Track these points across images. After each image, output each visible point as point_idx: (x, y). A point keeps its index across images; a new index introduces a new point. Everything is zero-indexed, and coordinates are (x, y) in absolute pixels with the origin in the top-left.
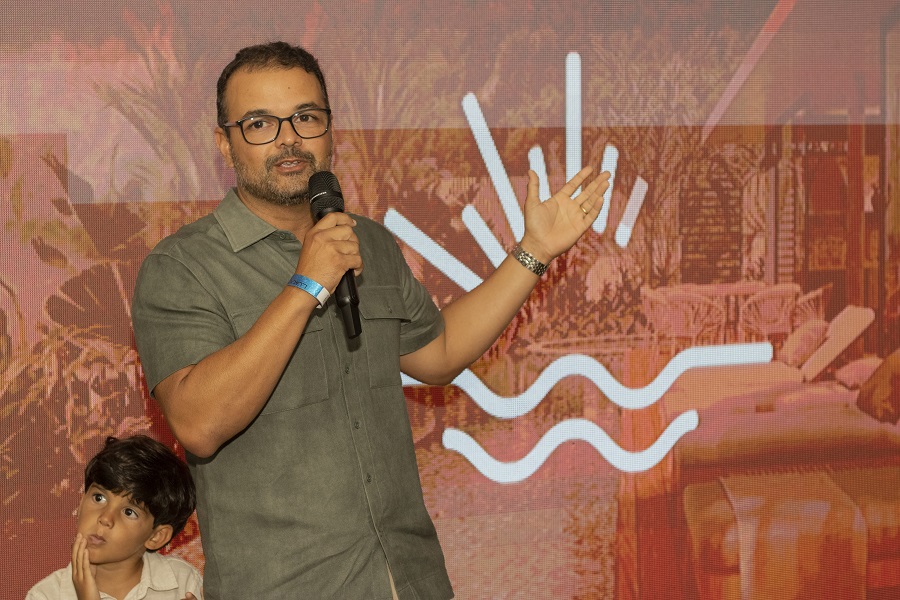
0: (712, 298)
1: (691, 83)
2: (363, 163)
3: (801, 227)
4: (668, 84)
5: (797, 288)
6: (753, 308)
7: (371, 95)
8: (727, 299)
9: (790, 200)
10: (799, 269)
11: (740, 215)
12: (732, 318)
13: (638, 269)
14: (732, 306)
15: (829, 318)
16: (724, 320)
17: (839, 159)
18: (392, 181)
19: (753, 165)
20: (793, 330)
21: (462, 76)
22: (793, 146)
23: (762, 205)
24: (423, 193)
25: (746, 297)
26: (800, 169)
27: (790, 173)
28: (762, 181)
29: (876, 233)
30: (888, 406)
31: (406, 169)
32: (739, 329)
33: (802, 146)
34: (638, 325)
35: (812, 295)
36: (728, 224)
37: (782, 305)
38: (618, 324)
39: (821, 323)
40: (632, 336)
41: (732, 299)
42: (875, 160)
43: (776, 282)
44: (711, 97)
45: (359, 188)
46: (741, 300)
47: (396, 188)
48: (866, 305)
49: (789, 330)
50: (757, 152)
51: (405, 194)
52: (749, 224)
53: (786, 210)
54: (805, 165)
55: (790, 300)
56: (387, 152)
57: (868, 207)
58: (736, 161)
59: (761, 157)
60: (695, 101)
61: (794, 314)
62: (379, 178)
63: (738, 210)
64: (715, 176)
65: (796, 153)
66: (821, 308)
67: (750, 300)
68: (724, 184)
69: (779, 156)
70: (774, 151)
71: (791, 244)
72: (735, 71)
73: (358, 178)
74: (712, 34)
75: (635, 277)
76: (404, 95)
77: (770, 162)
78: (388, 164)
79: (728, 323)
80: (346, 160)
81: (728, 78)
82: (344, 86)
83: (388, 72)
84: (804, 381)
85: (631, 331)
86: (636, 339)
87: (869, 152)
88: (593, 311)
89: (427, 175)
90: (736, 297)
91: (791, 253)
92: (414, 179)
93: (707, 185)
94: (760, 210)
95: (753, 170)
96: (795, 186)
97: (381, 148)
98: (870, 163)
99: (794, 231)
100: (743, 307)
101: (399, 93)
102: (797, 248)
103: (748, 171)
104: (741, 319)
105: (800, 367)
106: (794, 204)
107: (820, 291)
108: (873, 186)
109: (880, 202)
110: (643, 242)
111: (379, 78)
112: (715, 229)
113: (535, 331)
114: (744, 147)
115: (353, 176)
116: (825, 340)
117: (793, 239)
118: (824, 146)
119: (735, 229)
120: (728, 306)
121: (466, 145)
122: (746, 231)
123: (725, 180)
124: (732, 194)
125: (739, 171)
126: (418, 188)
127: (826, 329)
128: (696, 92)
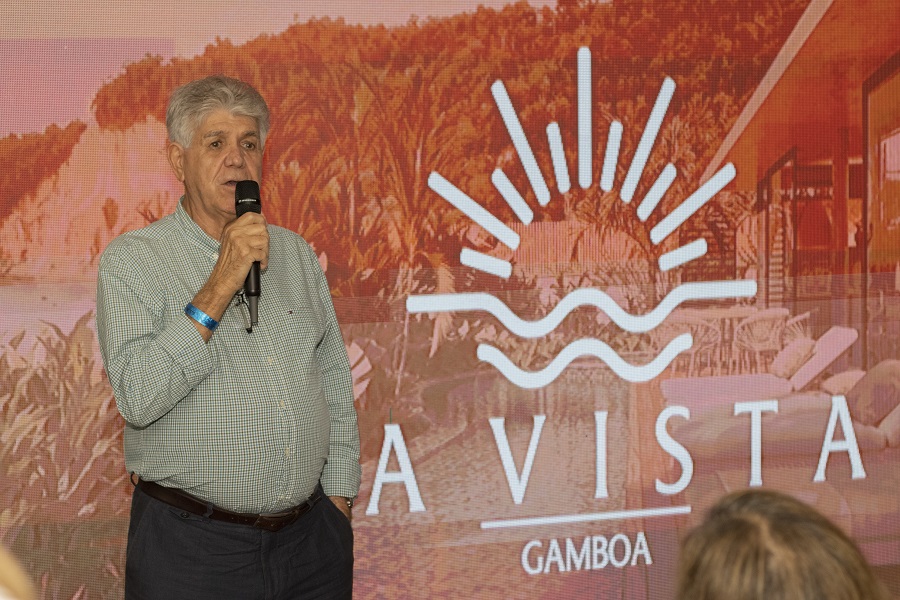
0: (709, 321)
1: (689, 141)
2: (405, 214)
3: (789, 260)
4: (668, 142)
5: (786, 312)
6: (746, 328)
7: (410, 158)
8: (723, 321)
9: (779, 238)
10: (788, 295)
11: (734, 251)
12: (727, 337)
13: (643, 297)
14: (727, 327)
15: (815, 337)
16: (720, 340)
17: (824, 203)
18: (429, 227)
19: (746, 209)
20: (783, 347)
21: (488, 141)
22: (782, 192)
23: (755, 242)
24: (455, 236)
25: (740, 320)
26: (788, 211)
27: (780, 215)
28: (754, 222)
29: (858, 265)
30: (871, 412)
31: (440, 218)
32: (734, 347)
33: (791, 192)
34: (643, 344)
35: (799, 318)
36: (723, 260)
37: (773, 326)
38: (625, 343)
39: (809, 341)
40: (637, 353)
41: (728, 322)
42: (858, 203)
43: (767, 307)
44: (707, 153)
45: (401, 233)
46: (735, 323)
47: (432, 234)
48: (850, 326)
49: (779, 347)
50: (749, 198)
51: (440, 238)
52: (742, 258)
53: (775, 246)
54: (793, 208)
55: (779, 323)
56: (424, 204)
57: (852, 242)
58: (731, 205)
59: (753, 202)
60: (693, 155)
61: (783, 334)
62: (418, 226)
63: (732, 247)
64: (711, 219)
65: (785, 198)
66: (808, 328)
67: (744, 322)
68: (720, 225)
69: (769, 201)
70: (765, 197)
71: (781, 274)
72: (729, 130)
73: (399, 225)
74: (708, 99)
75: (640, 305)
76: (438, 157)
77: (761, 206)
78: (426, 213)
79: (724, 341)
80: (390, 210)
81: (723, 135)
82: (388, 151)
83: (425, 138)
84: (793, 390)
85: (637, 348)
86: (641, 355)
87: (852, 196)
88: (603, 331)
89: (459, 222)
90: (731, 320)
91: (781, 282)
92: (448, 225)
93: (705, 227)
94: (752, 247)
95: (746, 213)
96: (784, 225)
97: (419, 201)
98: (854, 205)
99: (783, 263)
100: (737, 327)
101: (434, 156)
102: (787, 278)
103: (742, 213)
104: (735, 338)
105: (789, 378)
106: (783, 241)
107: (807, 315)
108: (857, 226)
109: (862, 239)
110: (647, 275)
111: (417, 144)
112: (711, 263)
113: (553, 348)
114: (738, 193)
115: (396, 224)
116: (813, 355)
117: (783, 271)
118: (811, 192)
119: (729, 263)
120: (723, 329)
121: (492, 197)
122: (740, 263)
123: (722, 222)
124: (727, 233)
125: (733, 214)
126: (451, 233)
127: (813, 346)
128: (694, 149)
